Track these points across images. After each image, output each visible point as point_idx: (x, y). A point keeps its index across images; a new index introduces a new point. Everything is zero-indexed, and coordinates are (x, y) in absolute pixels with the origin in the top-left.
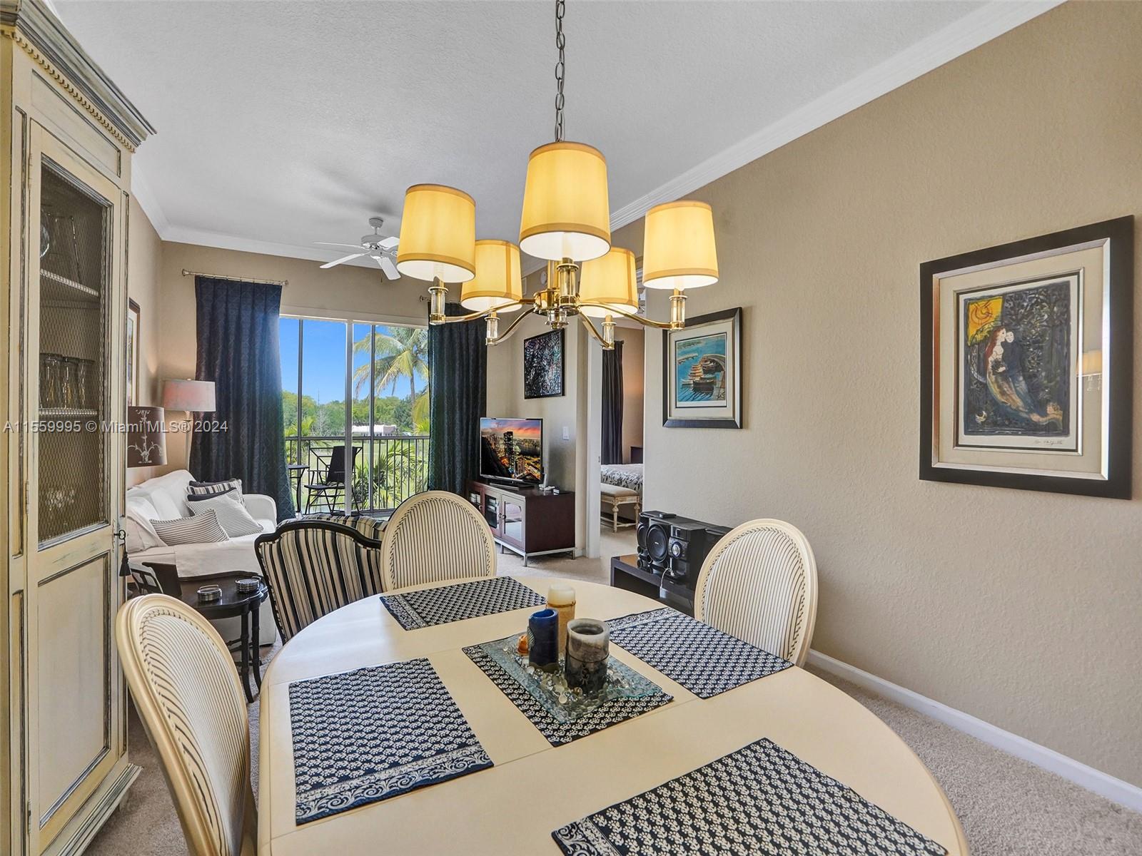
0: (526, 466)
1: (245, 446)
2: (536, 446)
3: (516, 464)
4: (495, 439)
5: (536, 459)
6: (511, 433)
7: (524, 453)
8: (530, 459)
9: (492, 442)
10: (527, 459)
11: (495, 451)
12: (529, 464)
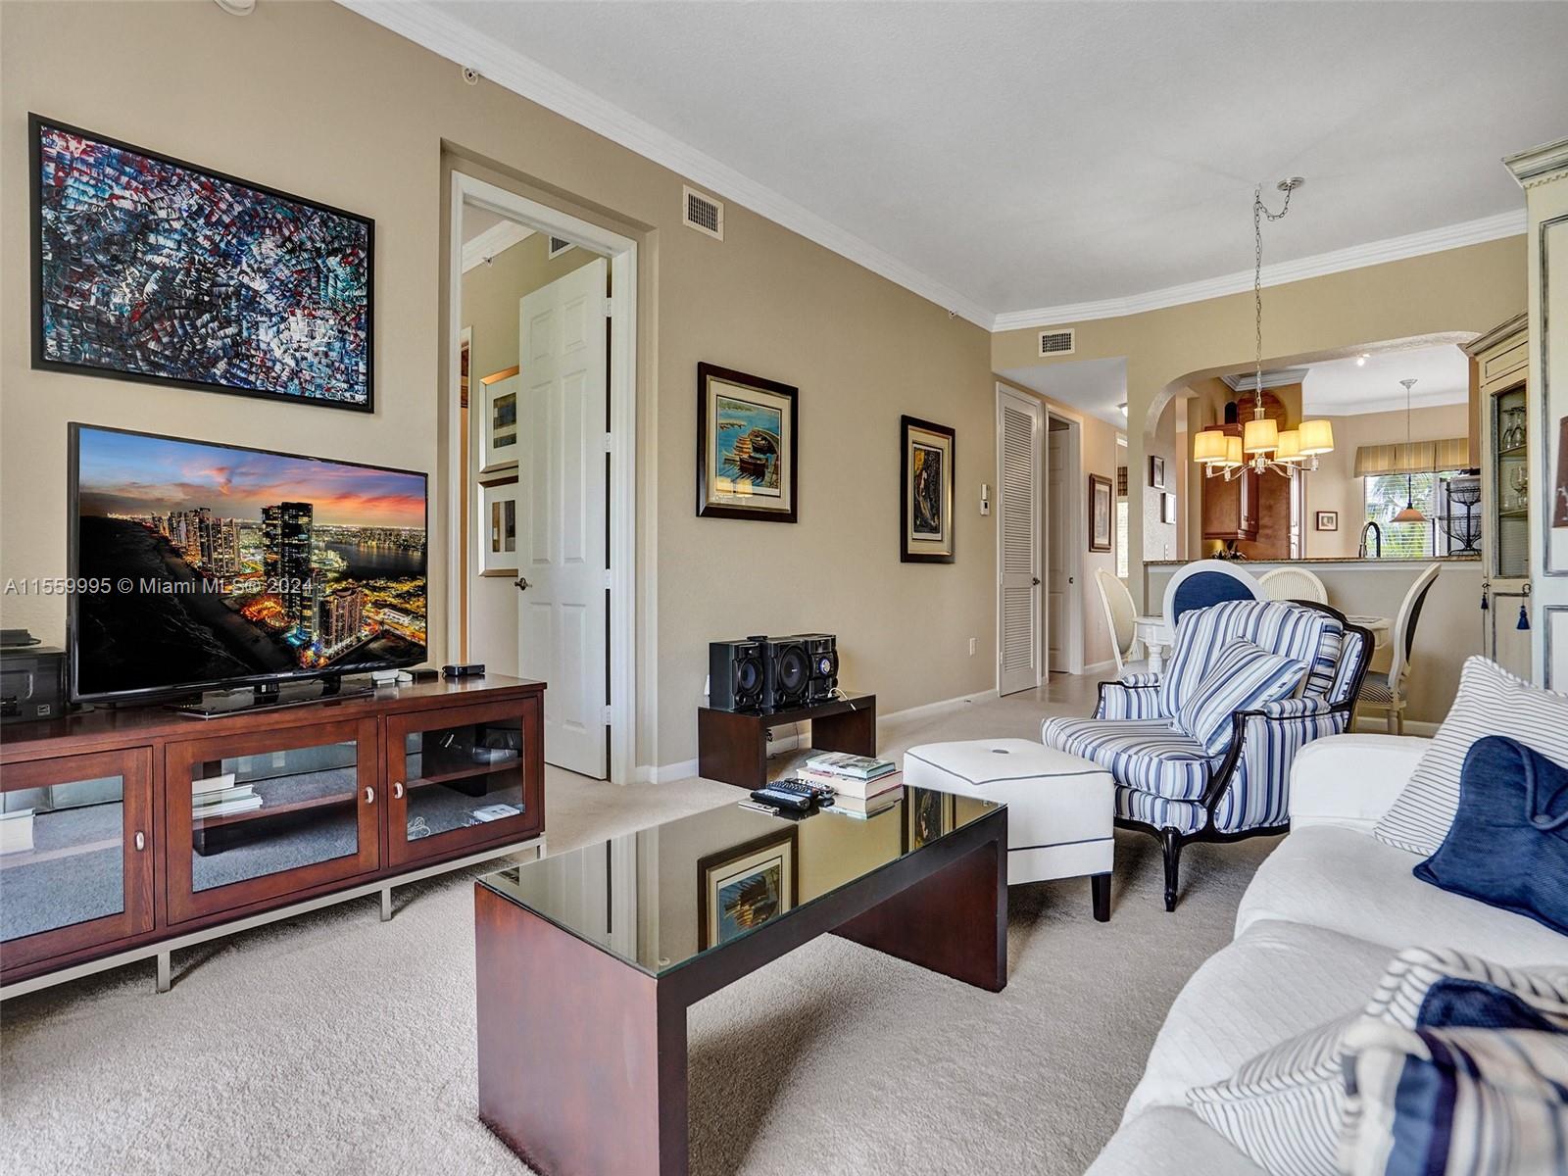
2: (406, 548)
3: (325, 612)
4: (210, 532)
5: (407, 587)
6: (305, 509)
7: (359, 573)
8: (384, 589)
10: (374, 589)
12: (379, 605)
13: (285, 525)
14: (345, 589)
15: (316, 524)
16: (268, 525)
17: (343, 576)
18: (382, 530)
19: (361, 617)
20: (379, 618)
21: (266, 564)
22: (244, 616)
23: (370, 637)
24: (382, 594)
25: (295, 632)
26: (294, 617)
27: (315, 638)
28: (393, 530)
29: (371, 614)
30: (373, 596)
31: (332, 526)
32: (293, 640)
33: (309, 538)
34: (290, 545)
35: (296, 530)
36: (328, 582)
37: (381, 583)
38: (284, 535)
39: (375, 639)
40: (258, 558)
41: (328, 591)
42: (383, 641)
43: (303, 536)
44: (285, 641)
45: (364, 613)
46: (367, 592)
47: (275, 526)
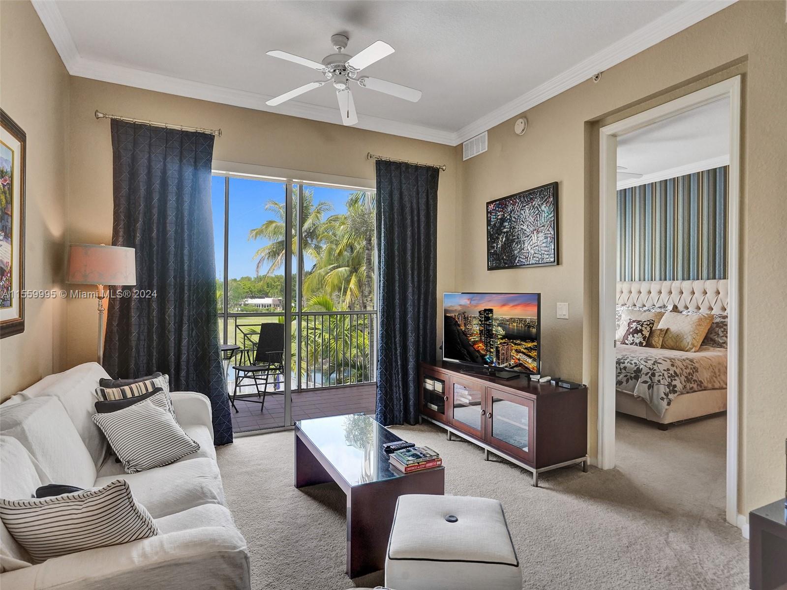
0: (513, 353)
1: (172, 326)
2: (529, 327)
3: (498, 351)
4: (466, 318)
5: (530, 345)
6: (491, 311)
7: (510, 336)
8: (520, 345)
9: (461, 322)
10: (516, 344)
11: (464, 333)
12: (518, 351)
13: (485, 317)
14: (505, 343)
15: (494, 317)
16: (480, 317)
17: (504, 337)
18: (518, 318)
19: (511, 356)
20: (518, 357)
21: (480, 331)
22: (474, 348)
23: (514, 365)
24: (519, 347)
25: (488, 356)
26: (487, 351)
27: (494, 361)
28: (523, 319)
29: (514, 355)
30: (516, 347)
31: (500, 317)
32: (487, 359)
33: (492, 321)
34: (486, 324)
35: (487, 319)
36: (499, 339)
37: (518, 342)
38: (485, 321)
39: (516, 366)
40: (478, 328)
41: (499, 343)
42: (520, 368)
43: (491, 321)
44: (485, 359)
45: (512, 354)
46: (513, 345)
47: (482, 317)
